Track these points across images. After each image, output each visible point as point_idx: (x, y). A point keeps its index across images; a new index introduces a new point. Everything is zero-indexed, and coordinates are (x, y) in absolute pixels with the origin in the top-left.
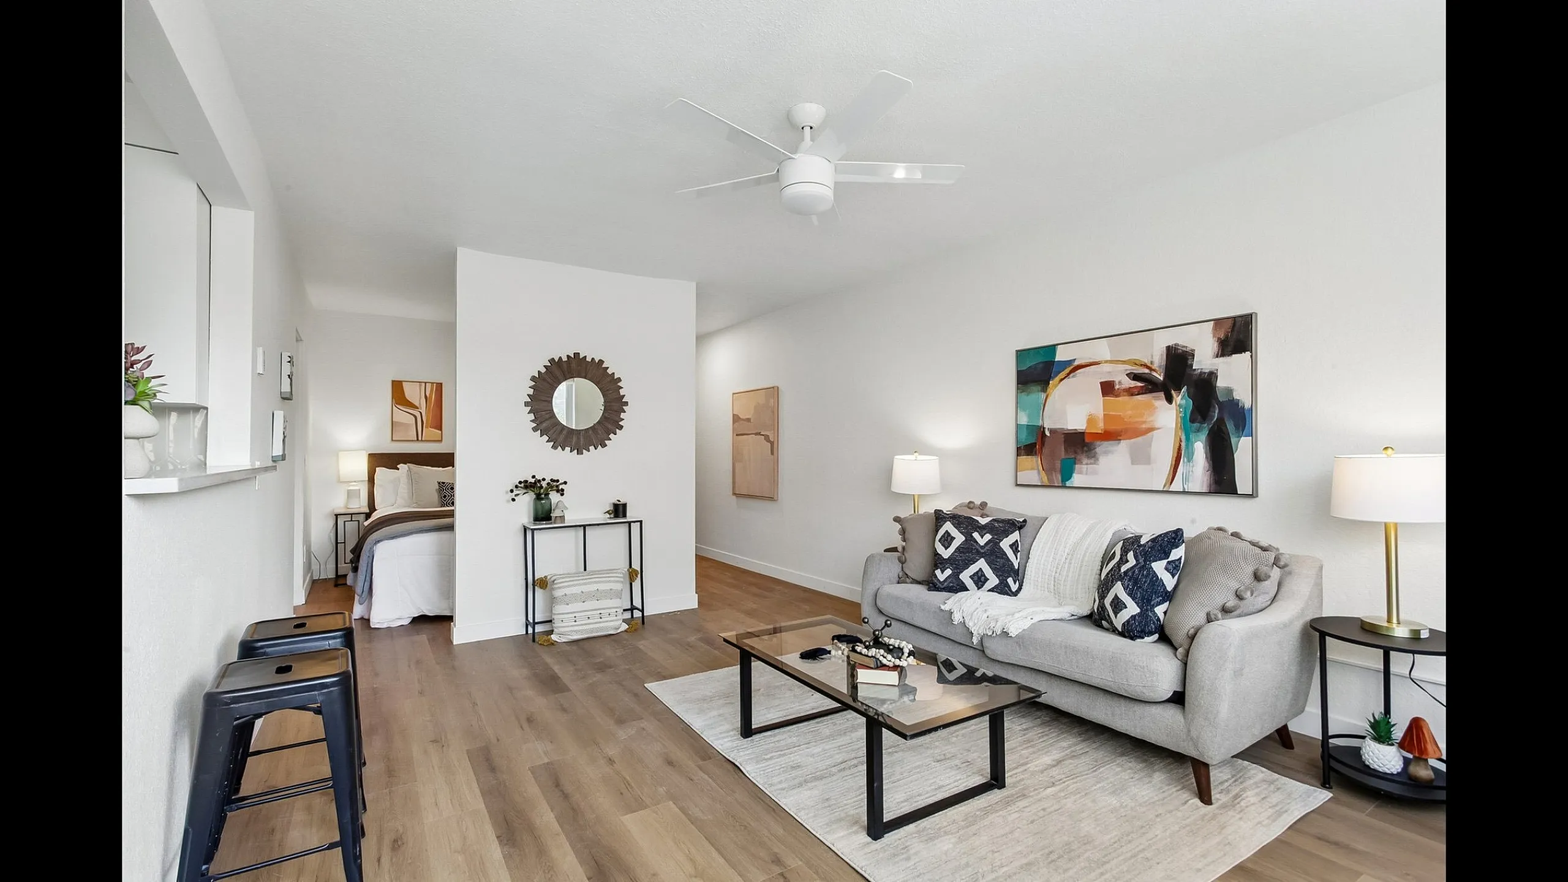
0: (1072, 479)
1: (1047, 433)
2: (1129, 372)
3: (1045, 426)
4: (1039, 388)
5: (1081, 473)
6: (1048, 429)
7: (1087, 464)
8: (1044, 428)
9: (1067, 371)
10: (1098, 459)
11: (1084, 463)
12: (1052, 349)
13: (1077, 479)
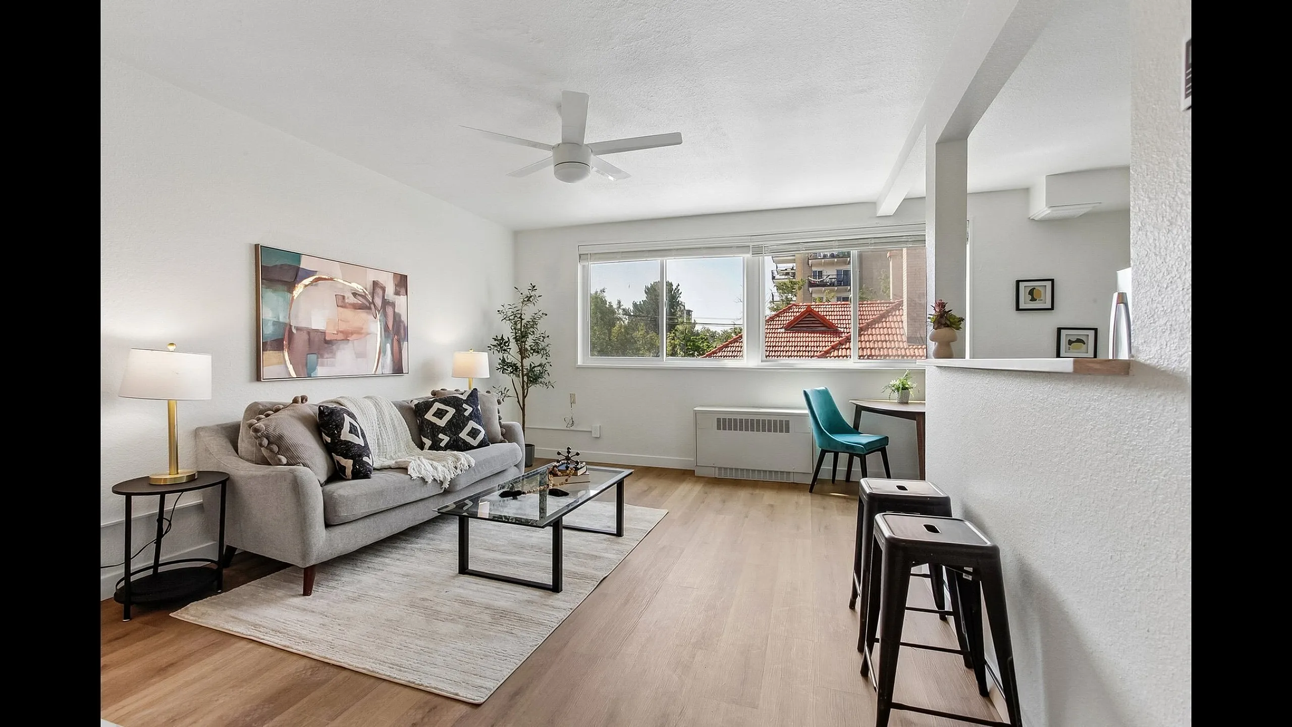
0: (316, 371)
1: (294, 331)
2: (353, 292)
3: (291, 324)
4: (286, 288)
5: (322, 365)
6: (295, 327)
7: (327, 358)
8: (291, 326)
9: (311, 279)
10: (335, 354)
11: (325, 357)
12: (297, 256)
13: (320, 371)
